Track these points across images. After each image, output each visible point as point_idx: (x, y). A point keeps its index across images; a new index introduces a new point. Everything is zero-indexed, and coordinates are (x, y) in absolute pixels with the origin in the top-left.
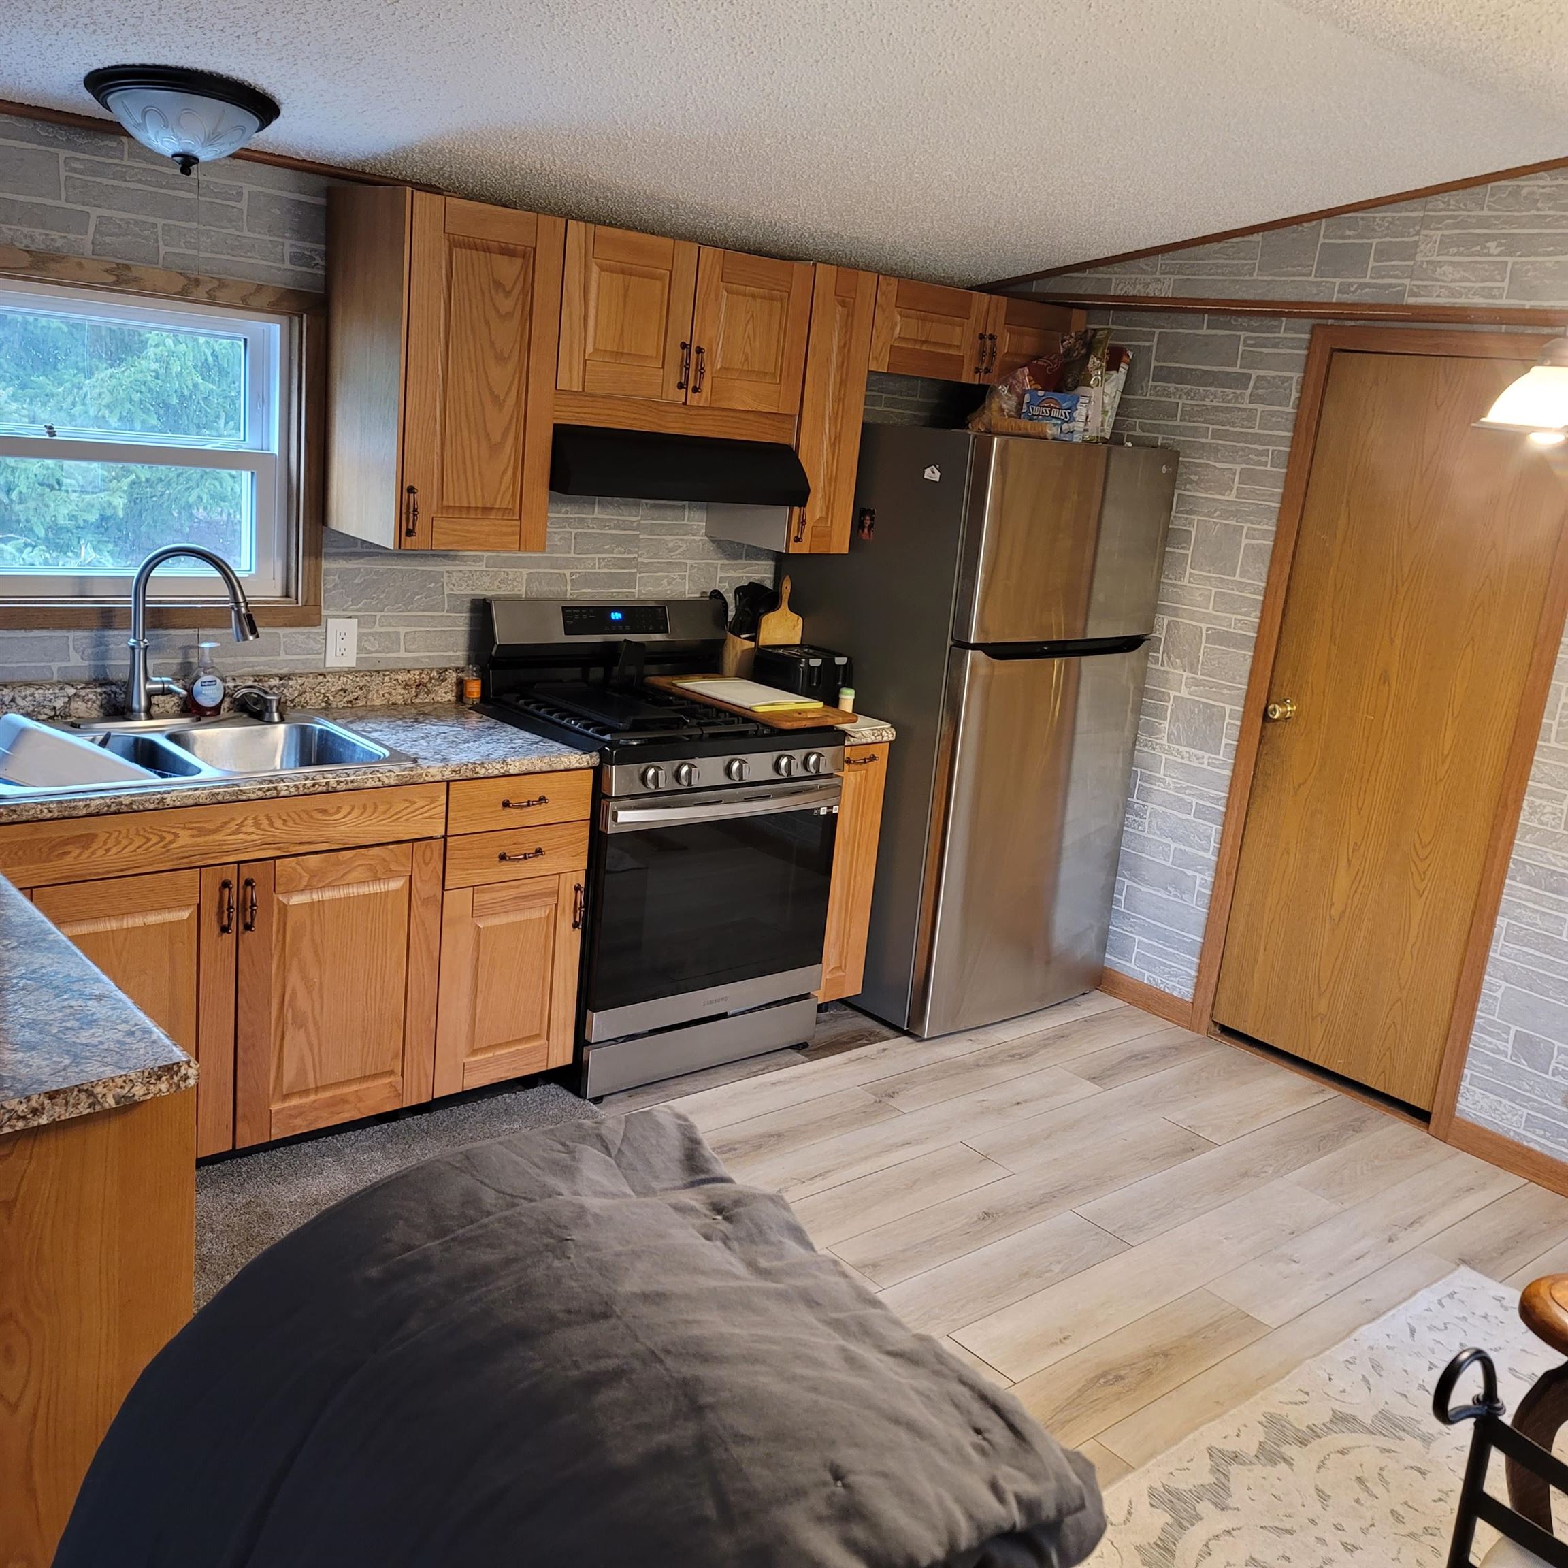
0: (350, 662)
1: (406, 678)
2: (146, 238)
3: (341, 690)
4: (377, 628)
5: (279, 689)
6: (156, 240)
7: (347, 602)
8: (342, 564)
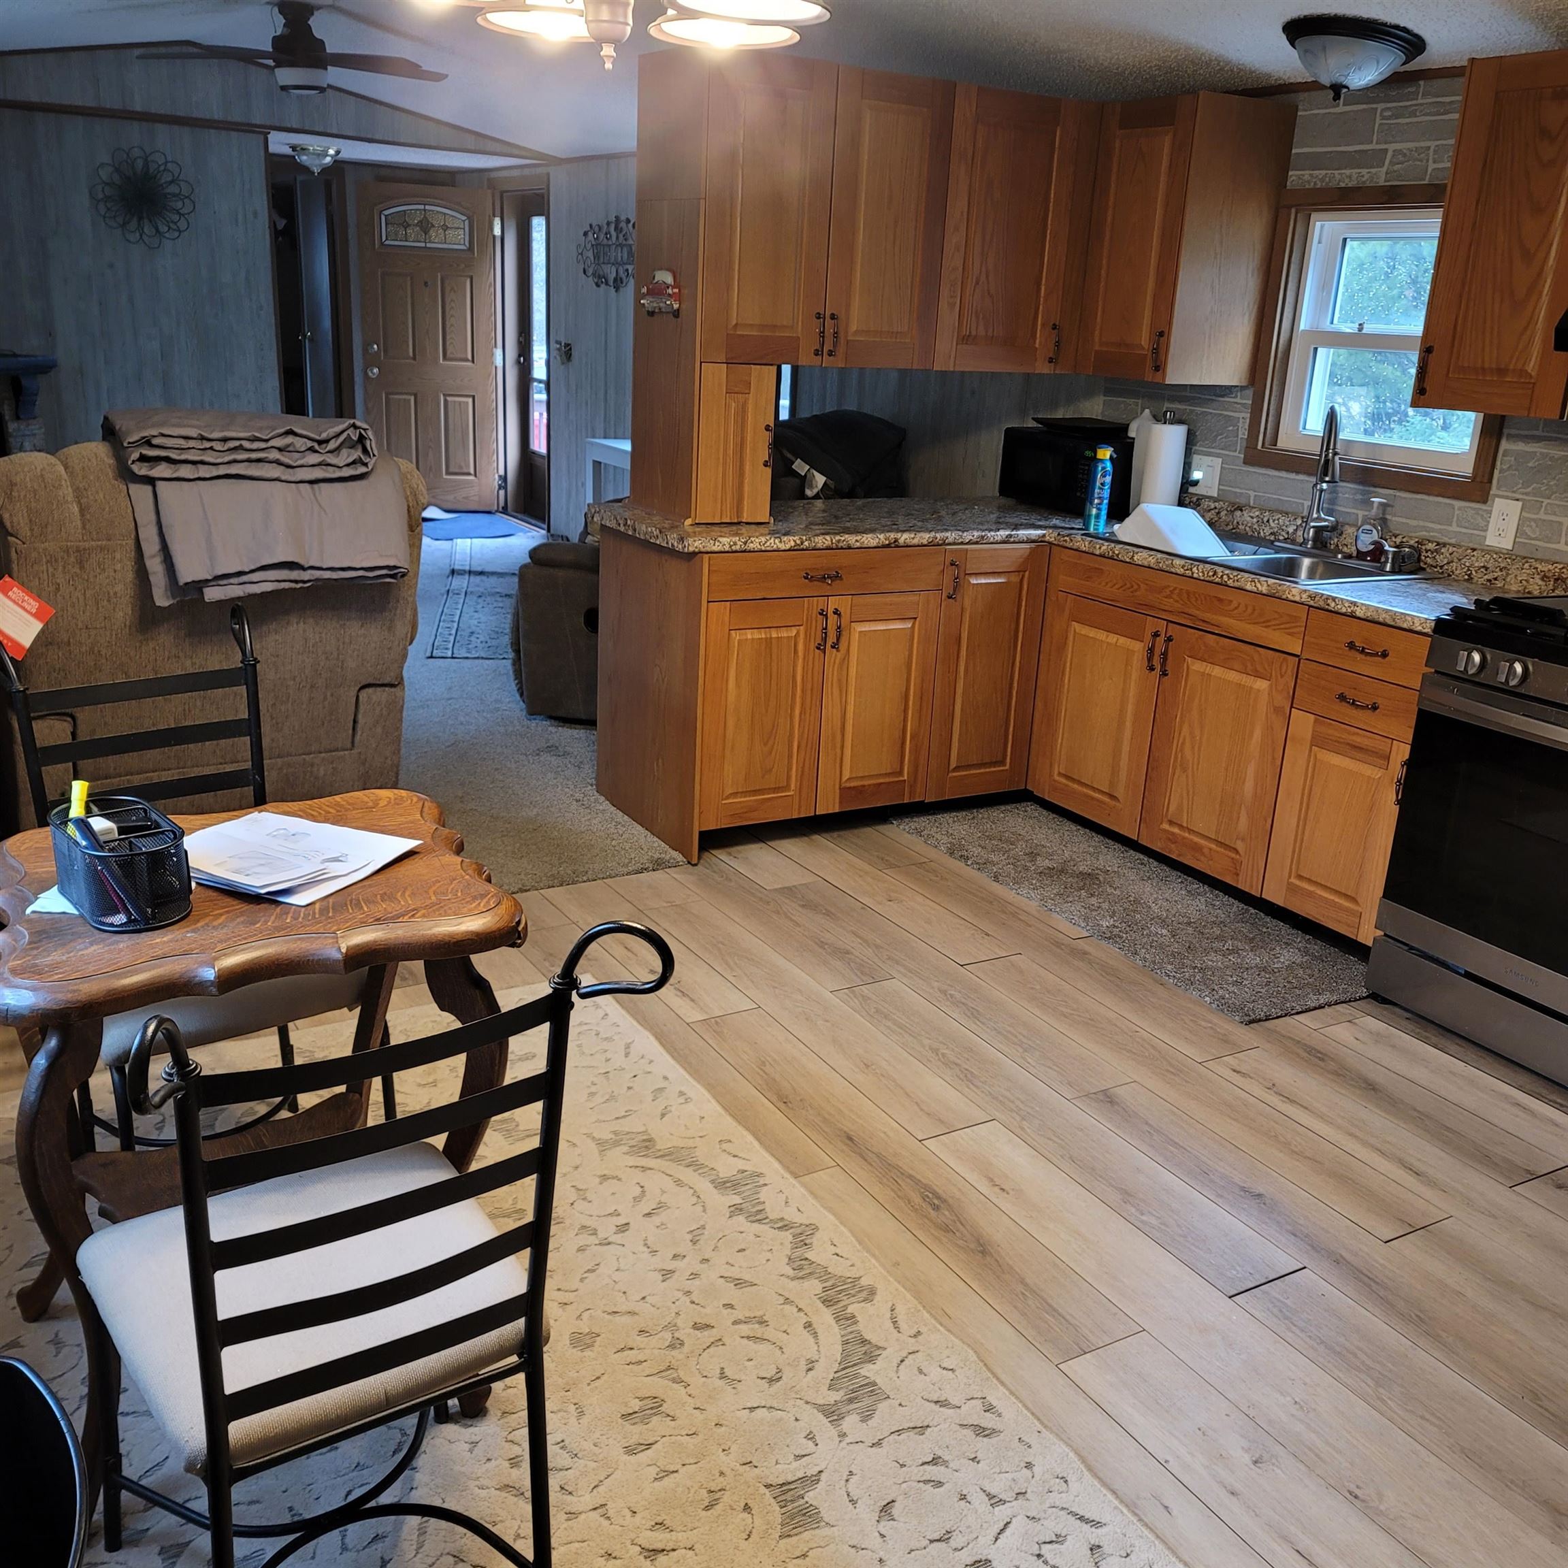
0: (1507, 544)
1: (1546, 569)
2: (1421, 160)
3: (1483, 567)
4: (1542, 516)
5: (1432, 553)
6: (1428, 161)
7: (1517, 484)
8: (1520, 446)
